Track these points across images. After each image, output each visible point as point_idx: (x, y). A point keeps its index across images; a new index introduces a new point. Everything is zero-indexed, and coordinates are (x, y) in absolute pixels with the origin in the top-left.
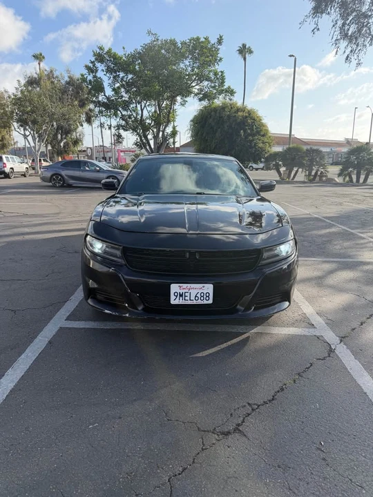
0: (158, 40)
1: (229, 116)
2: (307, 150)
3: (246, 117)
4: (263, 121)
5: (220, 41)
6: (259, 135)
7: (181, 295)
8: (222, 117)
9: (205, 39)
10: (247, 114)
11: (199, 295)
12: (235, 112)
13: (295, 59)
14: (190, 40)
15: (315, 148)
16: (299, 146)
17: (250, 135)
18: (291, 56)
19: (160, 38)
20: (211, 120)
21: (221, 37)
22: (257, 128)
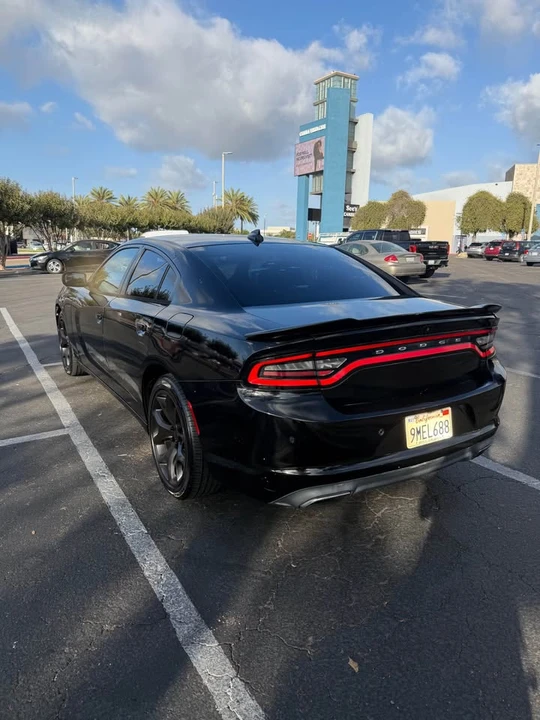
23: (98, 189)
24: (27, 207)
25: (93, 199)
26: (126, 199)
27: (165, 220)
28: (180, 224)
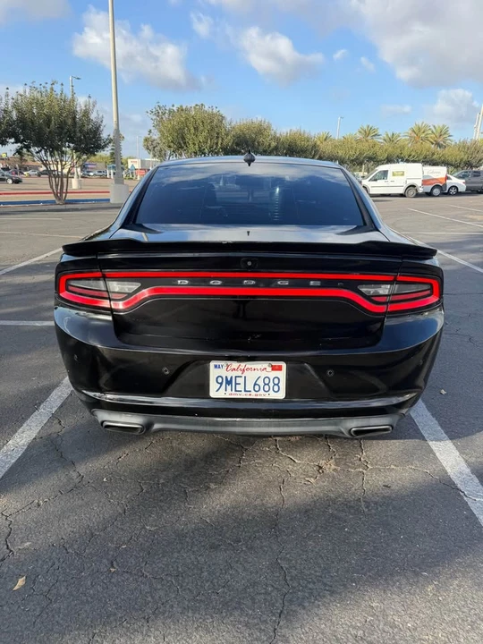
23: (365, 128)
24: (273, 144)
25: (359, 136)
26: (390, 135)
27: (405, 153)
28: (421, 157)
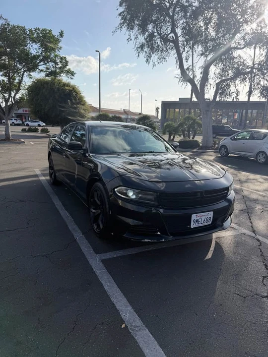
0: (9, 24)
1: (58, 89)
2: (112, 117)
3: (71, 91)
4: (82, 95)
5: (61, 34)
6: (81, 104)
7: (197, 221)
8: (53, 88)
9: (49, 31)
10: (72, 89)
11: (205, 220)
12: (62, 86)
13: (100, 54)
14: (36, 29)
15: (118, 115)
16: (107, 114)
17: (74, 104)
18: (97, 51)
19: (11, 24)
20: (44, 90)
21: (62, 32)
22: (79, 99)
